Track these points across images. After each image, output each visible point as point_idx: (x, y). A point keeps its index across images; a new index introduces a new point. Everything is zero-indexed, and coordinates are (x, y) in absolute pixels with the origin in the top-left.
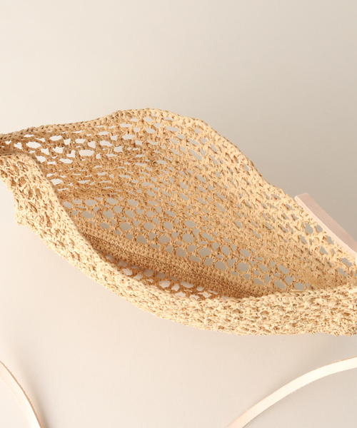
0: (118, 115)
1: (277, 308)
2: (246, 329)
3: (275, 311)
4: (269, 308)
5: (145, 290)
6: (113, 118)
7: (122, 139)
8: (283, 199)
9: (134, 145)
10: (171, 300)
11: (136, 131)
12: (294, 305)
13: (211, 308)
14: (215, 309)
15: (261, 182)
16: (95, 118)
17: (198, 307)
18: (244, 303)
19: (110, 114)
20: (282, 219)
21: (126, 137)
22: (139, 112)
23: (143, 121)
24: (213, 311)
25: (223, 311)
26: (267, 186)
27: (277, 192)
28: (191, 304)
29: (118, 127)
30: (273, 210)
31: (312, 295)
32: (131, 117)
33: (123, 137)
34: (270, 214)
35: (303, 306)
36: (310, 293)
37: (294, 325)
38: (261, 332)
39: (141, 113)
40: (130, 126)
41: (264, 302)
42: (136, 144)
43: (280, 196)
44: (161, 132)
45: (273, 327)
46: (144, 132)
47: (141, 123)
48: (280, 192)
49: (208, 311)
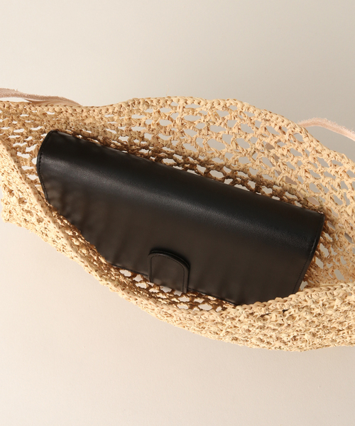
0: (134, 103)
1: (305, 309)
2: (262, 341)
3: (303, 314)
4: (297, 310)
5: (156, 309)
6: (129, 106)
7: (130, 130)
8: (345, 165)
9: (143, 139)
10: (188, 316)
11: (148, 123)
12: (323, 305)
13: (233, 319)
14: (237, 319)
15: (319, 148)
16: (107, 103)
17: (219, 320)
18: (270, 307)
19: (126, 101)
20: (338, 189)
21: (135, 129)
22: (159, 101)
23: (159, 112)
24: (234, 322)
25: (246, 320)
26: (327, 152)
27: (338, 157)
28: (211, 318)
29: (130, 118)
30: (328, 179)
31: (344, 288)
32: (148, 106)
33: (132, 128)
34: (324, 184)
35: (333, 307)
36: (342, 287)
37: (314, 335)
38: (278, 344)
39: (162, 102)
40: (143, 118)
41: (292, 302)
42: (145, 137)
43: (342, 162)
44: (178, 122)
45: (292, 337)
46: (158, 124)
47: (157, 115)
48: (343, 157)
49: (229, 323)
